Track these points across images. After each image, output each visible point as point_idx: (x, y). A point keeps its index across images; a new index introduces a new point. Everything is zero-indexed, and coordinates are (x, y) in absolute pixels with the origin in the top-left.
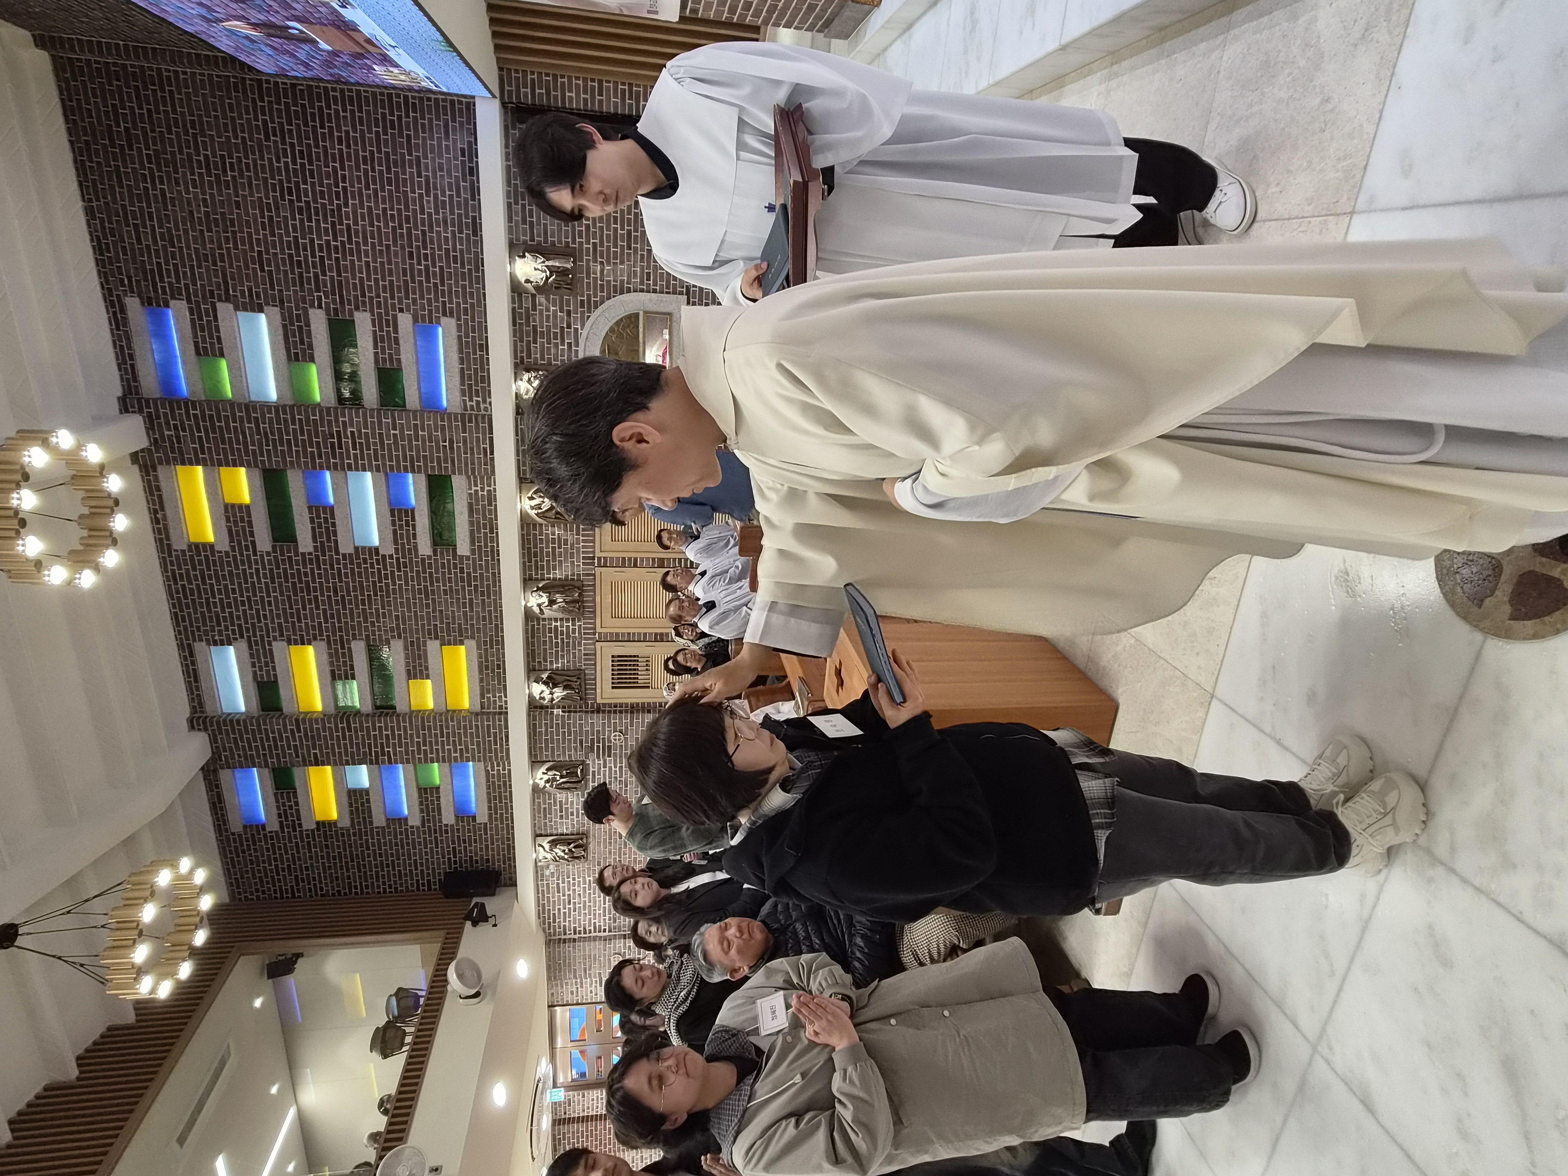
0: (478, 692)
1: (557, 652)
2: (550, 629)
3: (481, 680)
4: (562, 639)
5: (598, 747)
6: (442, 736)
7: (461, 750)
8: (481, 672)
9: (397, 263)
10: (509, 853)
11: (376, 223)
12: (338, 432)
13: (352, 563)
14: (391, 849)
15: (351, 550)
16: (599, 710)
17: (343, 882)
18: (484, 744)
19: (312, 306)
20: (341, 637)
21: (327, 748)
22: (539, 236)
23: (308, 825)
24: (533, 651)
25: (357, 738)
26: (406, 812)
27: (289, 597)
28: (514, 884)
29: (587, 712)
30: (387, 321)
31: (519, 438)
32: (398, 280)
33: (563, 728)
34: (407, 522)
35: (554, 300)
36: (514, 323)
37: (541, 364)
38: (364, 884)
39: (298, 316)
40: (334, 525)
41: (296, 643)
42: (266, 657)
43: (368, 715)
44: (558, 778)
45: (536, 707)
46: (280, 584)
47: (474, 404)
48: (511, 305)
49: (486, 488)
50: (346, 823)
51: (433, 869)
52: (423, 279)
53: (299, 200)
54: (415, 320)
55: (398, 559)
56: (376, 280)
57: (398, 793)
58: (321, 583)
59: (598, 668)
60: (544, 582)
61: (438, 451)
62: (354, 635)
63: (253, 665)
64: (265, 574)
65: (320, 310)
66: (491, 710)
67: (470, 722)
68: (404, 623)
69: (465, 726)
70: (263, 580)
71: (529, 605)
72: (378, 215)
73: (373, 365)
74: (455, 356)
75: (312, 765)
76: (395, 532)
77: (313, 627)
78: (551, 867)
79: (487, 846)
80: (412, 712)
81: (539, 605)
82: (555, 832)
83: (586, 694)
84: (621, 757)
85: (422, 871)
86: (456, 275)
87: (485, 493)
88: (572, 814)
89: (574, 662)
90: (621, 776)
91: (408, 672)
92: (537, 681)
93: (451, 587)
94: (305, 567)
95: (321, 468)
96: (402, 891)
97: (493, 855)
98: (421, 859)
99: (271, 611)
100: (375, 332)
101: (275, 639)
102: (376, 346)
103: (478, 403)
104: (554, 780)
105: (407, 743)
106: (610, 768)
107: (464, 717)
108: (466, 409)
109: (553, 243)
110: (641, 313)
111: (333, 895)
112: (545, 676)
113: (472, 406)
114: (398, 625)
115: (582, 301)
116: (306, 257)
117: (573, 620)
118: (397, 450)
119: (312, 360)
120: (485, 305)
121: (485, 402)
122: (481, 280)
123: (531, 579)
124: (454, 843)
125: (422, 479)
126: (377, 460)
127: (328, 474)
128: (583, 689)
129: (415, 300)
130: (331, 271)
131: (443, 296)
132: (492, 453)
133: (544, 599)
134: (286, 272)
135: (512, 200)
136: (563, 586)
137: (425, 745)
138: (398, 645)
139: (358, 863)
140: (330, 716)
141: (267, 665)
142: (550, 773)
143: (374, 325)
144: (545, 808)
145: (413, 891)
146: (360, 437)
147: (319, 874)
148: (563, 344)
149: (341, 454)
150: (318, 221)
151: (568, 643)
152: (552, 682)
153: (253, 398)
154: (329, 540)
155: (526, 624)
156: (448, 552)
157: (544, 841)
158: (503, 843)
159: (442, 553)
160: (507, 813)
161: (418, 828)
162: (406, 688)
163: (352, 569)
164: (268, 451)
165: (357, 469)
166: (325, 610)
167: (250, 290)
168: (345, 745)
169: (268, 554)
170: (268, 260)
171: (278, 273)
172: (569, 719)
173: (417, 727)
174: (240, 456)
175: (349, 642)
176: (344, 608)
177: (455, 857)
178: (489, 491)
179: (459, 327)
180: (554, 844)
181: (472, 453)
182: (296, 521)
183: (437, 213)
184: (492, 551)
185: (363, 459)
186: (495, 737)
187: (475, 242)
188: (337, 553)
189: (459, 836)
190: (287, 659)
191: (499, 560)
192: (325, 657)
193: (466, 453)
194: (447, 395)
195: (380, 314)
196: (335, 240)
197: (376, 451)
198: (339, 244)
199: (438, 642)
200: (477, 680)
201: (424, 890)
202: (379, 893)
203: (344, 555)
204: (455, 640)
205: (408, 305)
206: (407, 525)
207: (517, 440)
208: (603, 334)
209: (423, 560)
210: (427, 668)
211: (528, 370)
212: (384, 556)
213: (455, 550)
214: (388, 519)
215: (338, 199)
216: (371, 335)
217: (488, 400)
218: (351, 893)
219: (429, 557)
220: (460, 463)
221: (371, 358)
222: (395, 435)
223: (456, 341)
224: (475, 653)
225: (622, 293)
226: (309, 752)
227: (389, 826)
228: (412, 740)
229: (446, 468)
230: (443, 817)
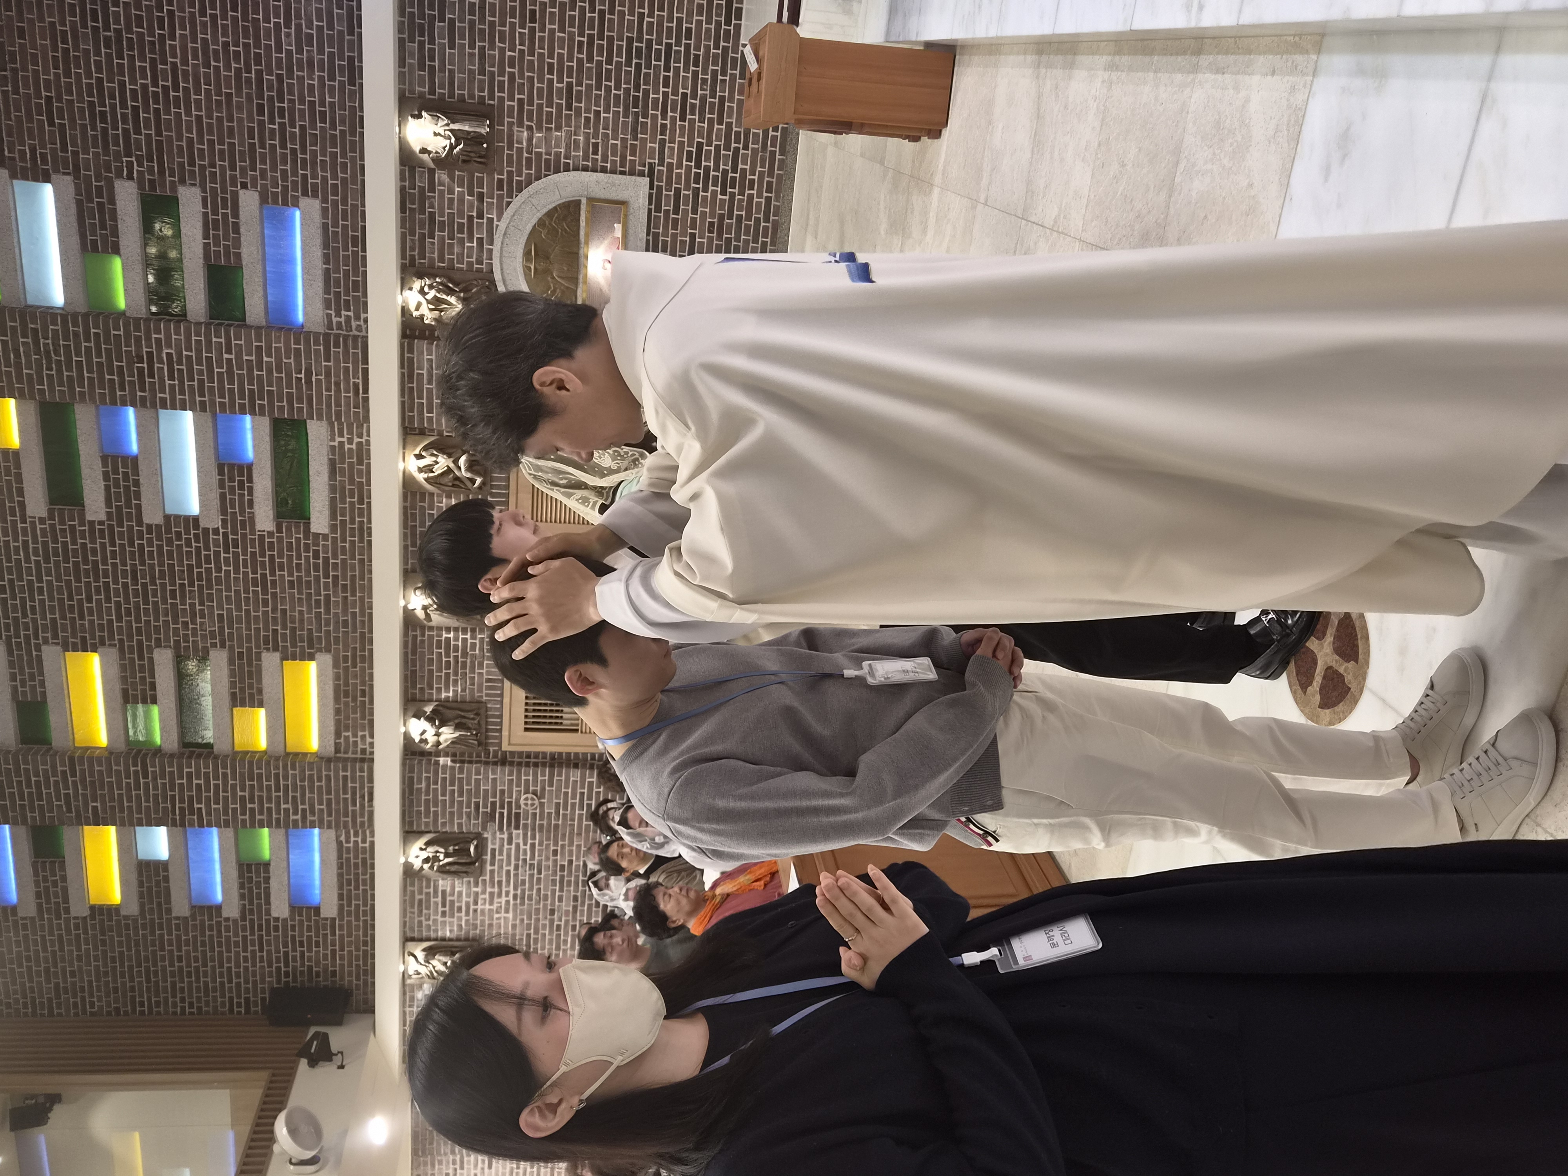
0: (332, 729)
1: (448, 675)
2: (439, 642)
3: (337, 712)
4: (456, 657)
5: (502, 814)
6: (278, 790)
7: (304, 811)
8: (337, 699)
9: (240, 120)
10: (365, 964)
11: (213, 63)
12: (150, 354)
13: (160, 538)
14: (195, 950)
15: (158, 520)
16: (504, 760)
17: (124, 996)
18: (338, 803)
19: (119, 175)
20: (140, 643)
21: (112, 799)
22: (442, 86)
23: (78, 910)
24: (414, 672)
25: (155, 788)
26: (219, 897)
27: (68, 582)
28: (373, 1012)
29: (487, 763)
30: (224, 200)
31: (405, 371)
32: (242, 144)
33: (452, 784)
34: (241, 483)
35: (461, 179)
36: (403, 208)
37: (439, 267)
38: (153, 999)
39: (99, 189)
40: (137, 483)
41: (75, 649)
42: (31, 667)
43: (172, 756)
44: (441, 857)
45: (414, 753)
46: (57, 564)
47: (342, 320)
48: (399, 184)
49: (356, 440)
50: (133, 909)
51: (255, 983)
52: (277, 143)
53: (107, 28)
54: (264, 200)
55: (225, 535)
56: (211, 143)
57: (210, 871)
58: (114, 565)
59: (506, 700)
61: (289, 386)
62: (158, 640)
63: (13, 678)
64: (36, 550)
65: (131, 183)
66: (350, 755)
67: (319, 771)
68: (230, 627)
69: (311, 777)
70: (33, 558)
71: (410, 607)
72: (216, 52)
73: (202, 261)
74: (318, 253)
75: (89, 824)
76: (223, 497)
77: (101, 626)
78: (426, 986)
79: (334, 952)
80: (236, 753)
81: (425, 608)
82: (433, 935)
83: (487, 737)
84: (533, 829)
85: (238, 985)
86: (323, 139)
87: (354, 446)
88: (460, 909)
89: (472, 690)
90: (532, 858)
91: (233, 696)
92: (417, 716)
93: (299, 578)
94: (93, 541)
95: (124, 404)
96: (207, 1013)
97: (342, 966)
98: (238, 966)
99: (42, 602)
100: (205, 215)
101: (46, 641)
102: (206, 236)
103: (348, 318)
104: (436, 859)
105: (226, 799)
106: (518, 845)
107: (311, 764)
108: (330, 326)
109: (462, 98)
110: (584, 201)
111: (109, 1013)
112: (429, 709)
113: (339, 324)
114: (221, 629)
115: (500, 181)
116: (113, 107)
117: (473, 631)
118: (232, 382)
119: (116, 251)
120: (363, 181)
121: (358, 318)
122: (358, 148)
124: (285, 945)
125: (265, 423)
126: (202, 395)
127: (131, 412)
128: (484, 730)
129: (263, 172)
130: (147, 127)
131: (304, 168)
132: (366, 390)
134: (84, 127)
135: (405, 36)
137: (252, 801)
138: (219, 658)
139: (147, 970)
140: (118, 755)
141: (32, 677)
142: (431, 850)
143: (205, 205)
144: (420, 901)
145: (223, 1013)
146: (180, 362)
147: (89, 981)
148: (471, 240)
149: (152, 384)
150: (132, 58)
152: (438, 718)
153: (31, 301)
154: (129, 505)
155: (406, 634)
156: (297, 527)
157: (416, 948)
158: (358, 950)
159: (289, 530)
160: (365, 905)
161: (235, 921)
162: (228, 719)
163: (160, 547)
164: (50, 377)
165: (174, 407)
166: (118, 604)
167: (33, 150)
168: (138, 797)
169: (42, 521)
170: (60, 110)
171: (73, 127)
172: (461, 770)
173: (242, 775)
174: (9, 382)
175: (150, 650)
176: (146, 602)
177: (287, 966)
178: (360, 444)
179: (325, 211)
180: (431, 953)
181: (338, 390)
182: (83, 476)
183: (300, 51)
184: (361, 529)
185: (182, 392)
186: (354, 793)
187: (352, 94)
188: (140, 523)
189: (293, 937)
190: (61, 671)
191: (370, 542)
192: (115, 671)
193: (328, 389)
194: (304, 308)
195: (214, 190)
196: (155, 84)
198: (160, 90)
199: (277, 655)
200: (332, 712)
201: (239, 1013)
202: (175, 1013)
203: (149, 526)
204: (302, 653)
205: (254, 179)
206: (241, 487)
207: (403, 374)
208: (529, 228)
209: (261, 537)
210: (260, 691)
211: (420, 276)
212: (206, 531)
213: (307, 525)
214: (215, 478)
215: (161, 27)
216: (201, 219)
217: (363, 316)
219: (271, 534)
220: (319, 402)
221: (199, 251)
222: (229, 361)
223: (319, 231)
224: (330, 672)
225: (557, 171)
226: (86, 804)
227: (193, 917)
228: (234, 794)
229: (300, 410)
230: (273, 907)
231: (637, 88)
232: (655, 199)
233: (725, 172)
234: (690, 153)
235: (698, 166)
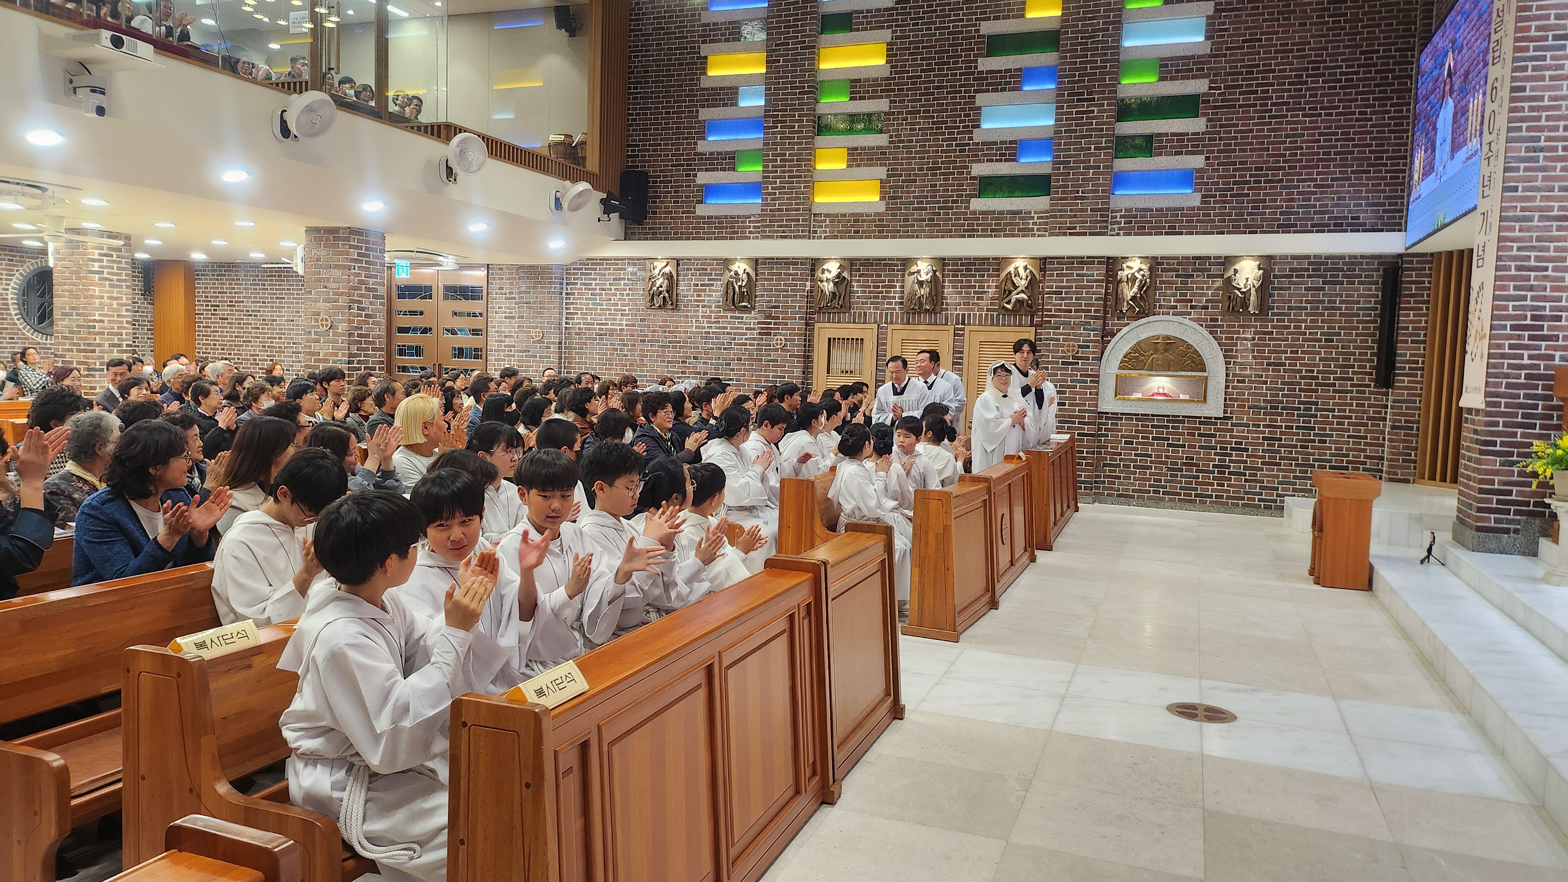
0: (832, 211)
1: (869, 287)
2: (893, 281)
3: (844, 215)
4: (882, 292)
5: (770, 323)
7: (775, 194)
8: (852, 215)
9: (1252, 156)
10: (660, 234)
12: (1093, 100)
13: (966, 104)
14: (674, 123)
15: (978, 103)
16: (808, 325)
17: (642, 77)
18: (780, 216)
19: (1212, 82)
20: (893, 90)
21: (784, 72)
22: (1279, 283)
23: (705, 49)
24: (872, 265)
25: (792, 100)
27: (935, 47)
28: (626, 239)
29: (807, 313)
30: (1197, 146)
31: (1086, 260)
32: (1236, 157)
33: (792, 291)
34: (1005, 155)
35: (1218, 295)
36: (1196, 258)
37: (1156, 281)
38: (639, 96)
39: (1203, 69)
40: (1003, 90)
41: (888, 50)
42: (876, 22)
43: (814, 110)
44: (739, 284)
45: (813, 265)
46: (947, 40)
47: (1118, 219)
48: (1212, 256)
49: (1036, 228)
50: (704, 84)
51: (649, 161)
52: (1238, 179)
53: (1309, 76)
54: (1198, 170)
55: (968, 145)
56: (1235, 138)
57: (730, 132)
58: (947, 75)
59: (851, 326)
60: (940, 277)
61: (1073, 186)
62: (895, 102)
63: (868, 11)
64: (957, 26)
65: (1207, 89)
66: (812, 223)
67: (803, 204)
68: (904, 147)
69: (799, 198)
70: (953, 24)
71: (919, 263)
72: (1296, 142)
73: (1156, 132)
74: (1163, 203)
75: (767, 57)
76: (995, 143)
77: (904, 66)
78: (644, 273)
79: (670, 213)
80: (815, 150)
81: (918, 272)
82: (681, 278)
83: (825, 313)
84: (758, 345)
85: (648, 151)
86: (1241, 208)
87: (1031, 227)
88: (699, 296)
89: (858, 303)
90: (736, 344)
91: (856, 150)
92: (841, 267)
93: (938, 191)
94: (963, 62)
95: (1059, 82)
96: (629, 130)
97: (659, 218)
98: (662, 150)
99: (922, 28)
100: (1187, 134)
101: (894, 32)
102: (1174, 135)
103: (1119, 224)
104: (737, 280)
105: (784, 144)
106: (746, 334)
107: (807, 198)
108: (1113, 212)
109: (1272, 296)
110: (1205, 374)
111: (630, 67)
112: (846, 275)
113: (1115, 217)
114: (903, 141)
115: (1216, 321)
116: (1256, 79)
117: (902, 303)
118: (1076, 150)
119: (1161, 79)
120: (1213, 233)
121: (1120, 229)
122: (1234, 229)
123: (944, 265)
124: (673, 182)
125: (1047, 170)
126: (1066, 131)
128: (830, 311)
129: (1217, 170)
130: (1244, 99)
131: (1221, 196)
132: (1072, 235)
133: (924, 277)
134: (1242, 61)
135: (1312, 260)
136: (936, 295)
137: (781, 160)
138: (882, 140)
139: (661, 92)
140: (814, 76)
141: (868, 23)
142: (744, 277)
143: (1193, 134)
144: (706, 270)
145: (627, 141)
146: (1088, 118)
147: (653, 55)
148: (1175, 301)
149: (1072, 101)
151: (878, 297)
152: (839, 280)
153: (1125, 27)
154: (988, 85)
155: (898, 259)
156: (974, 190)
157: (672, 267)
158: (672, 229)
159: (972, 185)
160: (704, 234)
161: (695, 149)
162: (839, 146)
163: (959, 104)
164: (1076, 38)
165: (1057, 114)
166: (920, 77)
167: (1226, 30)
168: (786, 89)
169: (977, 31)
170: (1253, 47)
171: (1242, 54)
172: (801, 297)
173: (801, 154)
174: (1072, 14)
175: (888, 97)
176: (921, 95)
177: (662, 182)
178: (1033, 230)
179: (1193, 209)
180: (669, 277)
181: (1071, 217)
182: (1010, 57)
184: (973, 230)
185: (1067, 119)
186: (786, 226)
187: (1271, 227)
188: (976, 91)
189: (682, 187)
190: (875, 41)
192: (874, 75)
193: (1071, 211)
194: (1126, 196)
195: (1204, 140)
196: (1273, 105)
197: (1075, 131)
198: (1269, 107)
199: (884, 177)
200: (843, 212)
201: (626, 152)
202: (629, 109)
203: (974, 97)
204: (886, 193)
205: (1212, 165)
206: (1001, 155)
207: (1083, 258)
208: (1185, 339)
209: (967, 167)
210: (858, 166)
211: (1150, 269)
212: (971, 132)
213: (975, 196)
214: (1008, 138)
216: (1184, 131)
217: (1121, 232)
218: (630, 83)
219: (969, 173)
220: (1062, 205)
221: (1163, 130)
222: (1090, 149)
223: (1179, 206)
224: (872, 211)
225: (1225, 357)
226: (781, 56)
227: (700, 122)
228: (787, 149)
229: (1057, 193)
230: (704, 173)
231: (1283, 408)
232: (1207, 421)
233: (1229, 467)
234: (1241, 443)
235: (1232, 449)
